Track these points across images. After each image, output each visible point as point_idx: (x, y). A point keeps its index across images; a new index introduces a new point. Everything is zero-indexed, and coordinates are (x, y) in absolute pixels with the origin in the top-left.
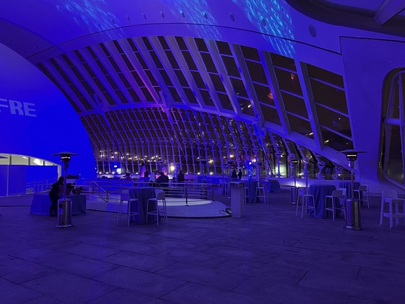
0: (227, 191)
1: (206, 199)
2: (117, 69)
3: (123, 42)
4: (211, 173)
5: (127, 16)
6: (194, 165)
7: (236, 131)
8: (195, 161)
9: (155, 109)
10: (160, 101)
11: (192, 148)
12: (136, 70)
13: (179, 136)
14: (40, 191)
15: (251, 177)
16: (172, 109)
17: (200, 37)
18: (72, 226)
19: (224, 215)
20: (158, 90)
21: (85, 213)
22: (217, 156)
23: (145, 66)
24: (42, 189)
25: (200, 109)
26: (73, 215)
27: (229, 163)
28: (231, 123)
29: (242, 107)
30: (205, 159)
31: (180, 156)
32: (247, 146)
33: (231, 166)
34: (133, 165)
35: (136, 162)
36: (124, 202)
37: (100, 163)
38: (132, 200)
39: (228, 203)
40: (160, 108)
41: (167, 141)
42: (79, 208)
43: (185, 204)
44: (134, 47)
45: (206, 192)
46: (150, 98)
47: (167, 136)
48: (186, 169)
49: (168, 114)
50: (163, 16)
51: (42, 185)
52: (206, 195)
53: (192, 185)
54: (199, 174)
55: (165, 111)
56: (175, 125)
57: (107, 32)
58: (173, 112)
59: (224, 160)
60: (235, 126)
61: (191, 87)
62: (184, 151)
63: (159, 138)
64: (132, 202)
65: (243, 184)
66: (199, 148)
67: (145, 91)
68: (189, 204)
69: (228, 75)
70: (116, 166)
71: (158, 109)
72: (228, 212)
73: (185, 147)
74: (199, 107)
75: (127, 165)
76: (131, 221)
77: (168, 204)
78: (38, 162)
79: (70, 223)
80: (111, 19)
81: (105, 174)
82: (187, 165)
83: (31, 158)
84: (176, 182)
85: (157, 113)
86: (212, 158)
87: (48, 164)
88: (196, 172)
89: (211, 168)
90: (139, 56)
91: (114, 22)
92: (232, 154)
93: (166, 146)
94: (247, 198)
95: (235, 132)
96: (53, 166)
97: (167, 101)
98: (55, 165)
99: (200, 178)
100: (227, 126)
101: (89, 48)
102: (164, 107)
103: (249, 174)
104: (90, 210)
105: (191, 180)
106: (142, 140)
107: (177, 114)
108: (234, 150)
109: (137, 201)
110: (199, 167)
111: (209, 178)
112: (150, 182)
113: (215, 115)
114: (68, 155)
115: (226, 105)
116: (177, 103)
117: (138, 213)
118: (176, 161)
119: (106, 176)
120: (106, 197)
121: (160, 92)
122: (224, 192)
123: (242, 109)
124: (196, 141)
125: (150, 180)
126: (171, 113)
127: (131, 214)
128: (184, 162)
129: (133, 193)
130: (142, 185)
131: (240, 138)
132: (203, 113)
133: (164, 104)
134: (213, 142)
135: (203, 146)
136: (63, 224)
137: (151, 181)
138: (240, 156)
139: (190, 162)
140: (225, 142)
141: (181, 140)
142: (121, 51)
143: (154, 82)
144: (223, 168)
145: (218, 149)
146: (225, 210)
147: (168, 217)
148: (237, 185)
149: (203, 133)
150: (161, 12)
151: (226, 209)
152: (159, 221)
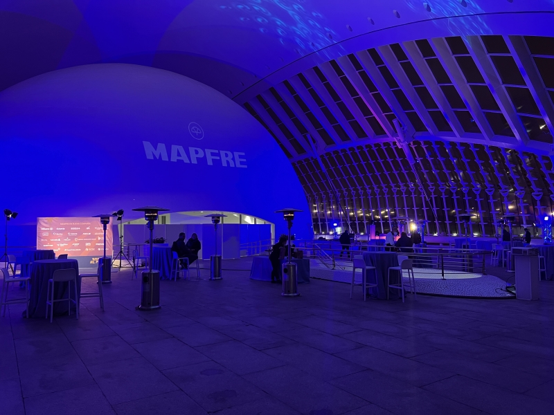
0: (505, 262)
1: (471, 271)
2: (335, 97)
3: (342, 60)
4: (476, 234)
5: (348, 26)
6: (447, 222)
7: (519, 168)
8: (449, 216)
9: (387, 144)
10: (395, 133)
11: (443, 196)
12: (361, 95)
13: (423, 181)
14: (254, 253)
15: (548, 239)
16: (412, 143)
17: (454, 35)
18: (298, 296)
19: (503, 296)
20: (390, 118)
21: (309, 281)
22: (486, 208)
23: (371, 87)
24: (256, 251)
25: (457, 138)
26: (299, 283)
27: (508, 218)
28: (508, 156)
29: (528, 127)
30: (466, 213)
31: (424, 209)
32: (539, 191)
33: (512, 223)
34: (357, 222)
35: (360, 219)
36: (357, 270)
37: (316, 220)
38: (368, 267)
39: (510, 280)
40: (394, 143)
41: (405, 188)
42: (303, 275)
43: (440, 277)
44: (357, 65)
45: (470, 261)
46: (379, 131)
47: (404, 181)
48: (436, 228)
49: (406, 151)
50: (398, 16)
51: (255, 247)
52: (471, 265)
53: (447, 251)
54: (455, 235)
55: (402, 146)
56: (417, 165)
57: (324, 51)
58: (413, 147)
59: (497, 213)
60: (517, 160)
61: (441, 109)
62: (431, 201)
63: (393, 185)
64: (368, 270)
65: (537, 250)
66: (455, 197)
67: (373, 122)
68: (446, 277)
69: (503, 83)
70: (335, 225)
71: (392, 144)
72: (510, 292)
73: (433, 196)
74: (455, 136)
75: (349, 223)
76: (367, 294)
77: (416, 276)
78: (249, 220)
79: (296, 292)
80: (328, 34)
81: (321, 234)
82: (436, 222)
83: (243, 215)
84: (421, 246)
85: (390, 151)
86: (476, 210)
87: (260, 222)
88: (451, 233)
89: (477, 226)
90: (364, 76)
91: (331, 37)
92: (512, 204)
93: (404, 196)
94: (543, 274)
95: (517, 169)
96: (265, 225)
97: (404, 133)
98: (267, 223)
99: (458, 242)
100: (502, 161)
101: (301, 76)
102: (399, 141)
103: (544, 235)
104: (314, 278)
105: (444, 244)
106: (370, 188)
107: (419, 149)
108: (516, 197)
109: (374, 269)
110: (456, 224)
111: (474, 242)
112: (386, 246)
113: (481, 147)
114: (291, 212)
115: (500, 129)
116: (419, 134)
117: (376, 285)
118: (419, 217)
119: (324, 237)
120: (332, 263)
121: (394, 121)
122: (500, 262)
123: (528, 131)
124: (449, 186)
125: (386, 243)
126: (411, 148)
127: (367, 285)
128: (431, 217)
129: (369, 259)
130: (373, 249)
131: (526, 178)
132: (462, 144)
133: (400, 137)
134: (478, 186)
135: (461, 193)
136: (289, 292)
137: (389, 245)
138: (527, 208)
139: (442, 218)
140: (498, 186)
141: (426, 187)
142: (340, 72)
143: (385, 108)
144: (496, 227)
145: (487, 197)
146: (504, 288)
147: (417, 293)
148: (525, 252)
149: (461, 174)
150: (395, 11)
151: (507, 287)
152: (405, 297)
